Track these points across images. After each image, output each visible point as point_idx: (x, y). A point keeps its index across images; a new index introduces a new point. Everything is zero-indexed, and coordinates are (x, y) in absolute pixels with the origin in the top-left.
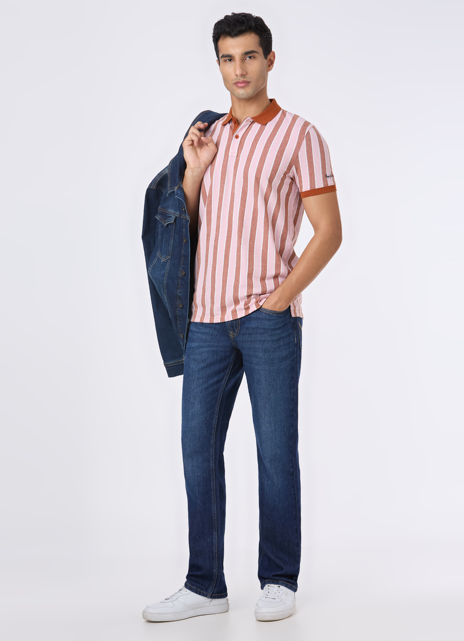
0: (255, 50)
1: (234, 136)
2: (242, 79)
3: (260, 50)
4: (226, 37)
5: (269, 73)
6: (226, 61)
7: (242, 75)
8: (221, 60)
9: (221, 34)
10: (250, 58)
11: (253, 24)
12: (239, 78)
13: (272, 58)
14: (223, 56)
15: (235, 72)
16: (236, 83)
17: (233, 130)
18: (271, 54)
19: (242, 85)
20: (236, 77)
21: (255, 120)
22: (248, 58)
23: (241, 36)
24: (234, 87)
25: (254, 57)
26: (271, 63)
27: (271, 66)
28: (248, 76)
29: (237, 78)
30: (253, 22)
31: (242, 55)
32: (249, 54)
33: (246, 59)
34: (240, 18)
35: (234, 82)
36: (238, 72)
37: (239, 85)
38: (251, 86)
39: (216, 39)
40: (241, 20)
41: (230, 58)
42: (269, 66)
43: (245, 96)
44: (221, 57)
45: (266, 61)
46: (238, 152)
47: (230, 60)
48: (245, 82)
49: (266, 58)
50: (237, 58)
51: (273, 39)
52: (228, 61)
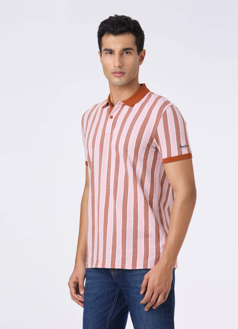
0: (131, 47)
1: (110, 116)
2: (119, 70)
3: (135, 48)
4: (109, 34)
5: (140, 66)
6: (107, 53)
7: (120, 67)
8: (103, 53)
9: (106, 31)
10: (127, 53)
11: (132, 26)
12: (117, 68)
13: (143, 55)
14: (105, 50)
15: (114, 63)
16: (114, 73)
17: (110, 111)
18: (143, 52)
19: (119, 75)
20: (114, 67)
21: (126, 103)
22: (125, 53)
23: (122, 35)
24: (112, 76)
25: (130, 53)
26: (142, 58)
27: (142, 61)
28: (124, 68)
29: (115, 69)
30: (132, 25)
31: (121, 50)
32: (126, 51)
33: (123, 54)
34: (122, 21)
35: (112, 72)
36: (117, 64)
37: (116, 75)
38: (126, 75)
39: (101, 35)
40: (123, 22)
41: (111, 52)
42: (140, 61)
43: (120, 84)
44: (104, 50)
45: (138, 57)
46: (112, 129)
47: (111, 53)
48: (121, 73)
49: (139, 55)
50: (117, 52)
51: (145, 39)
52: (109, 53)
